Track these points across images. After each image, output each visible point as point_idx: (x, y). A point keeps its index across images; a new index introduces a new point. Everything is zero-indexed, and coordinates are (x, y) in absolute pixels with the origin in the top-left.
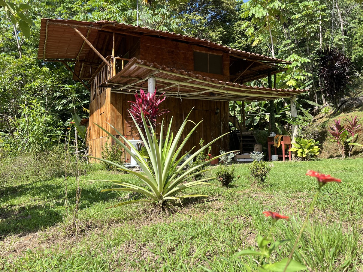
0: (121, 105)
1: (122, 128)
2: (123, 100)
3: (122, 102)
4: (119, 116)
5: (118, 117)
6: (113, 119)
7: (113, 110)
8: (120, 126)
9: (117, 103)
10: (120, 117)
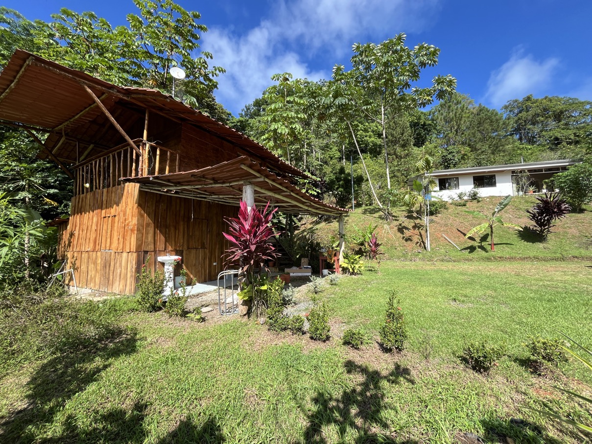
0: (154, 208)
1: (153, 241)
2: (156, 202)
3: (154, 205)
4: (150, 223)
5: (148, 225)
6: (141, 228)
7: (142, 216)
8: (150, 238)
9: (148, 205)
10: (151, 225)
